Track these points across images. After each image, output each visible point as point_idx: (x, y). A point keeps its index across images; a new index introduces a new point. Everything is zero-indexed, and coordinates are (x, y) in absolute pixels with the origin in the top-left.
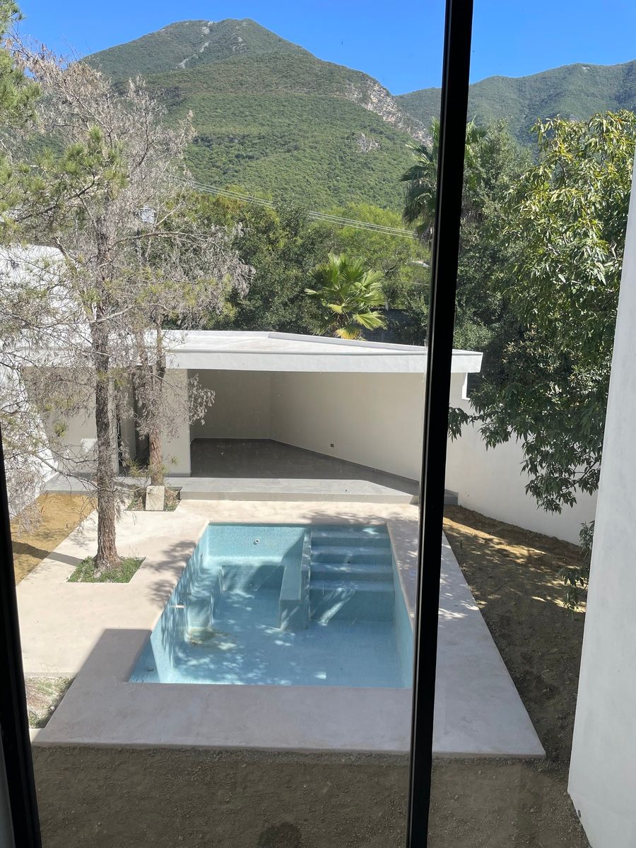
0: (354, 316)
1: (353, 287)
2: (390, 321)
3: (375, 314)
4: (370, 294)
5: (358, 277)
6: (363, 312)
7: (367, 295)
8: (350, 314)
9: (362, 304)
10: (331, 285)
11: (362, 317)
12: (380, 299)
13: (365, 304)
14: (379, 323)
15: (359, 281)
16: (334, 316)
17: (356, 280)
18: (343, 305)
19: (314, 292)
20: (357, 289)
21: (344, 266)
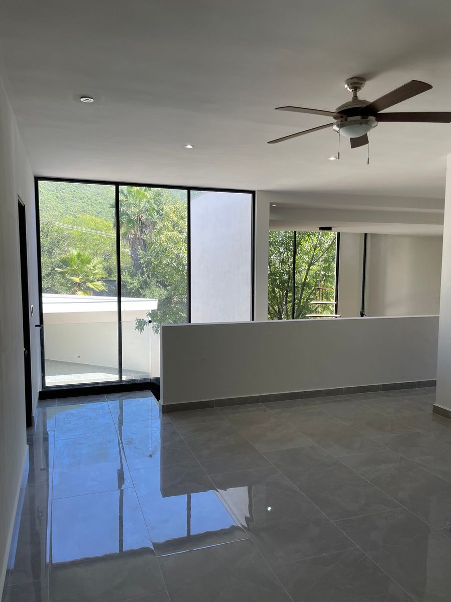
0: (87, 284)
1: (86, 267)
2: (109, 287)
3: (100, 283)
4: (96, 271)
5: (89, 262)
6: (92, 281)
7: (94, 272)
8: (85, 283)
9: (92, 277)
10: (72, 266)
11: (92, 284)
12: (102, 274)
13: (93, 277)
14: (103, 288)
15: (89, 264)
16: (75, 284)
17: (87, 263)
18: (80, 277)
19: (61, 270)
20: (88, 268)
21: (79, 256)
